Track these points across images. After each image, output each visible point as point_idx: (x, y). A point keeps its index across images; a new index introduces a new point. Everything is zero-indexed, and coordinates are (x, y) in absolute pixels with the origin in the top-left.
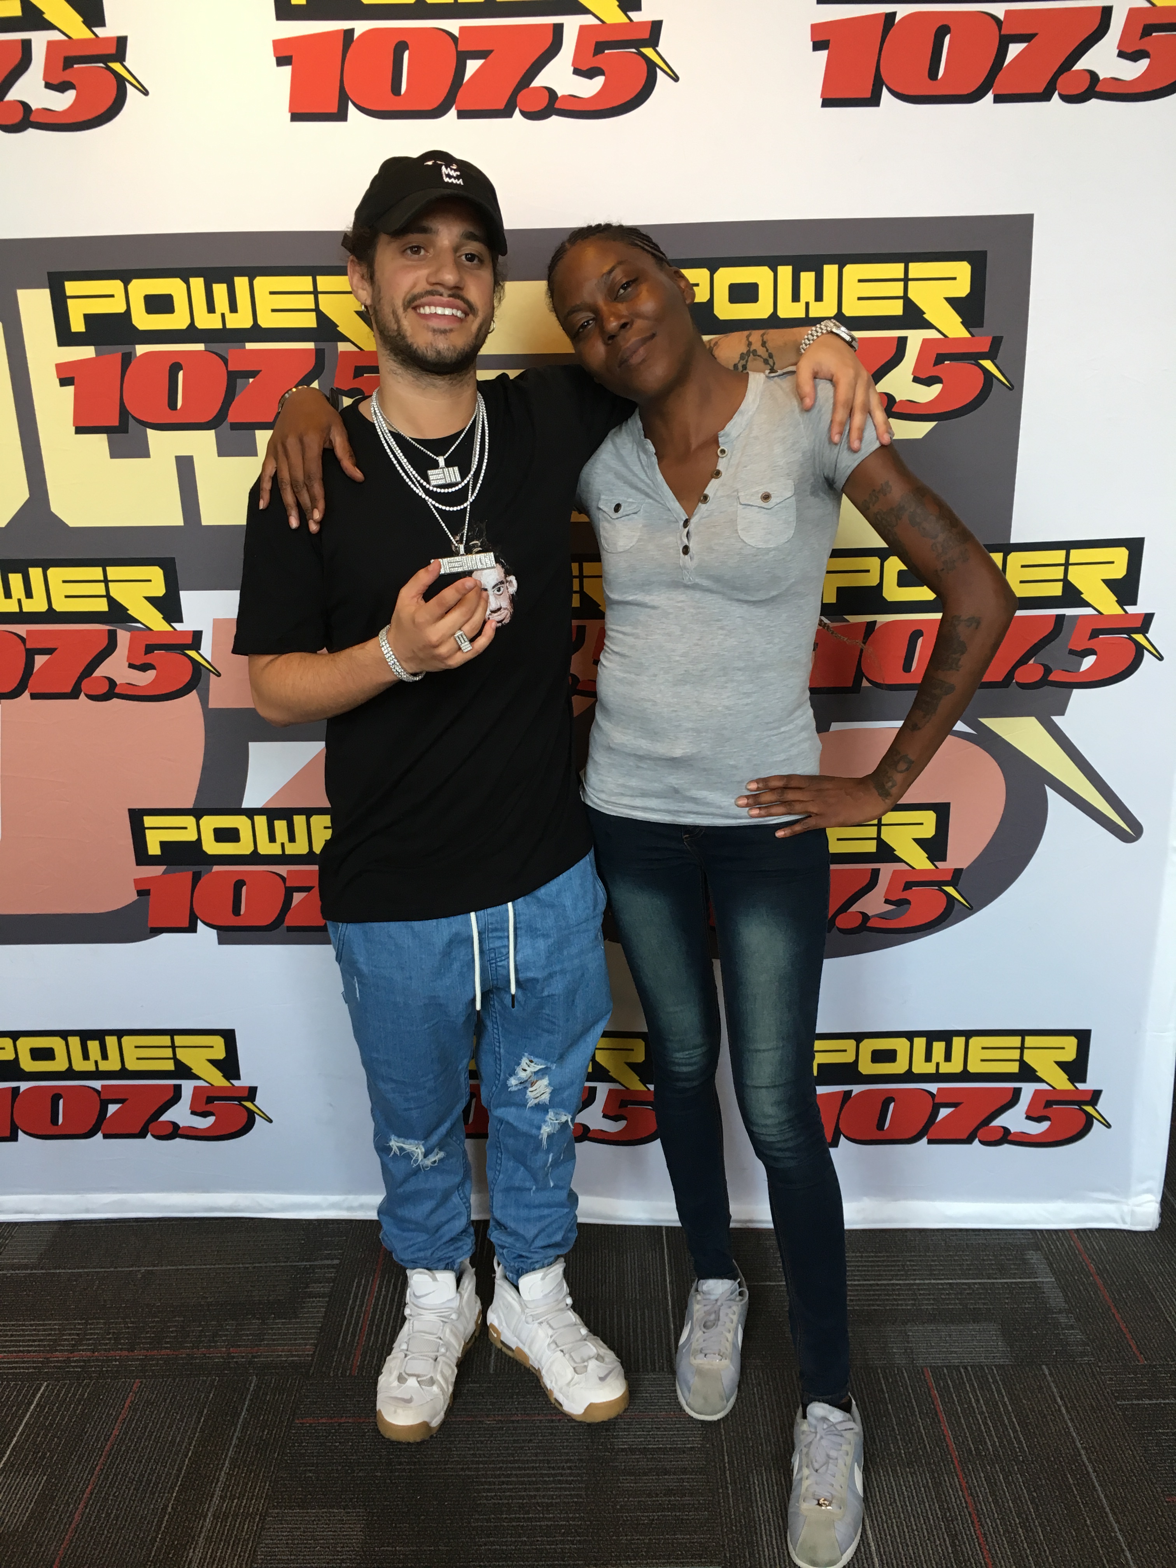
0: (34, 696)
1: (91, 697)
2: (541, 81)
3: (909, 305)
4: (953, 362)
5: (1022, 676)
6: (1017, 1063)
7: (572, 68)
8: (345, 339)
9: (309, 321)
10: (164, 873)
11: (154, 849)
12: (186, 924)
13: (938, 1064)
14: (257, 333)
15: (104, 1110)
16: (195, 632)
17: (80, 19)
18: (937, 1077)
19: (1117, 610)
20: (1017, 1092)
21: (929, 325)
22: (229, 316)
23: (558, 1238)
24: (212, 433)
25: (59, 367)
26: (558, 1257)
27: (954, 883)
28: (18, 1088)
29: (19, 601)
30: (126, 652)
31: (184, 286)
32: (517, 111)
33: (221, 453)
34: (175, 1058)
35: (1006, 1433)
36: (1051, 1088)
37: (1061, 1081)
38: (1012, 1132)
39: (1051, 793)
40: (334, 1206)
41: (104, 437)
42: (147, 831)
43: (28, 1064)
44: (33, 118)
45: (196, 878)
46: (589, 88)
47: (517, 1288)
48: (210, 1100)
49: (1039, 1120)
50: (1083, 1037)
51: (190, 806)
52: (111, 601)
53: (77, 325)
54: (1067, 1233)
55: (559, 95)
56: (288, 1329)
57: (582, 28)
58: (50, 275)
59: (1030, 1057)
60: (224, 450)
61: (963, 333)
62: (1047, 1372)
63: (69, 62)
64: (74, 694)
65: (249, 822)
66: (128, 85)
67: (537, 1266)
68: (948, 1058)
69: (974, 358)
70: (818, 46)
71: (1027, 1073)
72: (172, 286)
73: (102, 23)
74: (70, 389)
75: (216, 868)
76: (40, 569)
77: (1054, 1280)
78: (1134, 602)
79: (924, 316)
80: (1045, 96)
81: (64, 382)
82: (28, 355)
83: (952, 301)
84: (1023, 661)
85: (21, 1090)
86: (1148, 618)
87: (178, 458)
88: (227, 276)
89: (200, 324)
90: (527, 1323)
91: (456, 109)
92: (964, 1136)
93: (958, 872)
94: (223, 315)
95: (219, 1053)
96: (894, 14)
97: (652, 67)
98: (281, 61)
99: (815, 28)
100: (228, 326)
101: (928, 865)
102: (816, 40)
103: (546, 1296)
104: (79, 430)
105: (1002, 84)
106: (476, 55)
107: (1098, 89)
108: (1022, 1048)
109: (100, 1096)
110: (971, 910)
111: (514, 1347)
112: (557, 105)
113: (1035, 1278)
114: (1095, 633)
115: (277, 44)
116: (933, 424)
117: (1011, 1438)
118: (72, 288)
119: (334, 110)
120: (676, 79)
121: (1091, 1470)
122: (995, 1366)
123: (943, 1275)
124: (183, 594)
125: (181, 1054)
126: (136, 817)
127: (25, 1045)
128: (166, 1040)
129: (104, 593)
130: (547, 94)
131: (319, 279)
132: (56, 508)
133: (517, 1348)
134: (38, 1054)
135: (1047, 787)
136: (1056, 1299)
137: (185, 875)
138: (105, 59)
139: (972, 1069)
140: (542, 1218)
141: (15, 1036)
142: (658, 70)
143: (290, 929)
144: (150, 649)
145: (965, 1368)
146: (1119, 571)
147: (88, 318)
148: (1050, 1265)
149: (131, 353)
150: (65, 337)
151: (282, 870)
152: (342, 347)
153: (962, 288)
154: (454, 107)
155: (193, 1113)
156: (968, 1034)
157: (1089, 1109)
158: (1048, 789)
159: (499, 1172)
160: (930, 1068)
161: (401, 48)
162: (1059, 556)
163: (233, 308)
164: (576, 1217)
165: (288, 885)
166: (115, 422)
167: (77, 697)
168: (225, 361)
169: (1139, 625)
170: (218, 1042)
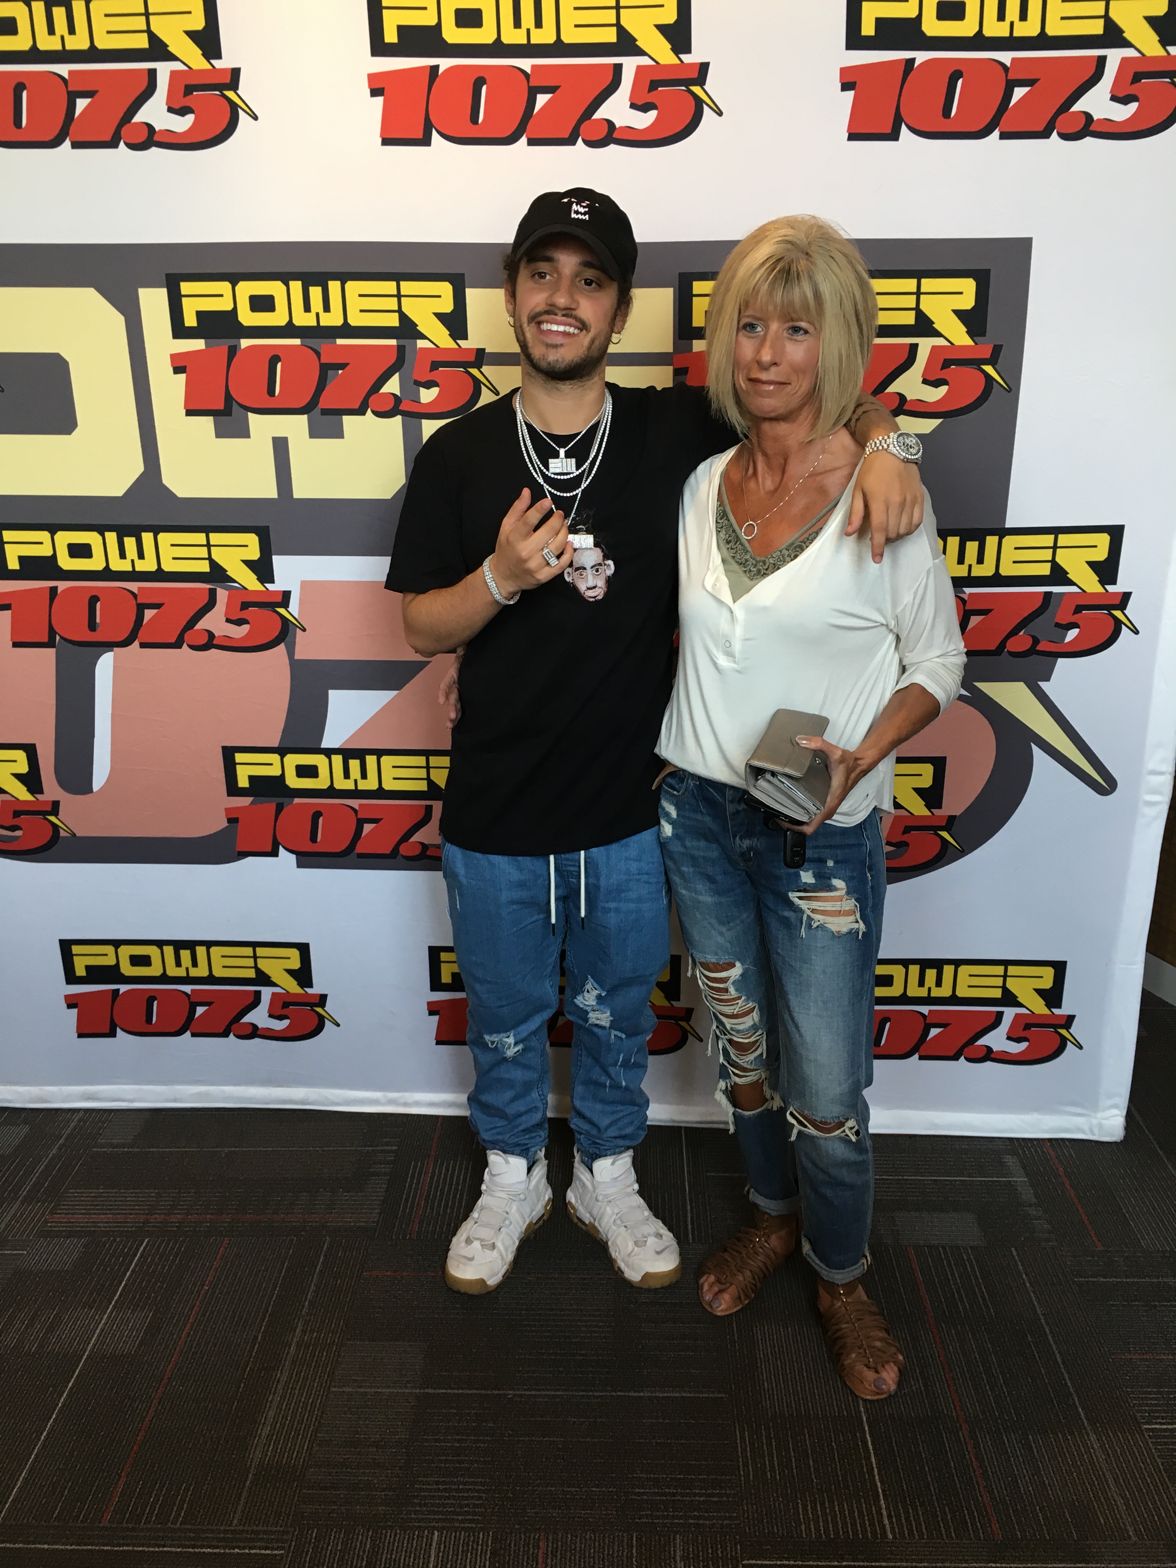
0: (143, 645)
1: (192, 647)
2: (602, 113)
3: (920, 315)
4: (959, 367)
5: (1013, 645)
6: (1000, 990)
7: (629, 103)
8: (424, 337)
9: (393, 321)
10: (252, 803)
11: (243, 782)
12: (269, 849)
13: (930, 989)
14: (347, 330)
15: (193, 1011)
16: (284, 592)
17: (199, 52)
18: (929, 1000)
19: (1099, 589)
20: (1000, 1015)
21: (938, 334)
22: (323, 315)
23: (629, 1131)
24: (304, 418)
25: (173, 357)
26: (628, 1147)
27: (947, 828)
28: (118, 990)
29: (133, 561)
30: (224, 609)
31: (284, 288)
32: (580, 140)
33: (312, 435)
34: (256, 967)
35: (976, 1300)
36: (1028, 1012)
37: (1039, 1007)
38: (994, 1050)
39: (1035, 749)
40: (391, 1102)
41: (211, 418)
42: (238, 766)
43: (127, 970)
44: (156, 138)
45: (280, 808)
46: (644, 120)
47: (591, 1170)
48: (286, 1005)
49: (1018, 1040)
50: (1059, 968)
51: (276, 745)
52: (213, 564)
53: (190, 321)
54: (1041, 1142)
55: (617, 126)
56: (355, 1201)
57: (639, 68)
58: (168, 276)
59: (1011, 984)
60: (314, 433)
61: (968, 341)
62: (1015, 1253)
63: (189, 90)
64: (177, 645)
65: (327, 760)
66: (240, 111)
67: (609, 1153)
68: (939, 983)
69: (977, 363)
70: (845, 87)
71: (1008, 999)
72: (274, 288)
73: (219, 56)
74: (182, 377)
75: (297, 800)
76: (152, 534)
77: (1026, 1179)
78: (1114, 582)
79: (934, 325)
80: (1045, 134)
81: (177, 370)
82: (146, 346)
83: (958, 313)
84: (1014, 632)
85: (121, 992)
86: (1126, 596)
87: (275, 440)
88: (321, 280)
89: (297, 322)
90: (598, 1201)
91: (526, 137)
92: (952, 1054)
93: (952, 819)
94: (317, 314)
95: (296, 964)
96: (913, 60)
97: (699, 104)
98: (375, 93)
99: (844, 71)
100: (322, 324)
101: (926, 812)
102: (844, 81)
104: (190, 413)
105: (1007, 122)
106: (545, 90)
107: (1092, 128)
108: (1005, 976)
109: (189, 999)
110: (963, 852)
111: (587, 1223)
112: (615, 135)
113: (1009, 1177)
114: (1079, 609)
115: (372, 77)
116: (939, 421)
117: (980, 1304)
118: (186, 287)
119: (420, 135)
120: (720, 113)
121: (1048, 1332)
122: (971, 1247)
123: (928, 1172)
124: (275, 558)
125: (262, 965)
126: (229, 754)
127: (126, 952)
128: (249, 951)
129: (207, 556)
130: (606, 125)
132: (167, 480)
133: (590, 1223)
134: (136, 961)
135: (1033, 745)
136: (1027, 1194)
137: (270, 806)
138: (221, 87)
139: (960, 993)
140: (613, 1113)
141: (117, 944)
142: (705, 107)
143: (361, 856)
144: (245, 606)
145: (944, 1248)
146: (1101, 554)
147: (200, 314)
148: (1024, 1168)
149: (235, 346)
150: (179, 331)
151: (355, 803)
152: (421, 344)
153: (968, 302)
154: (524, 136)
155: (271, 1016)
156: (957, 963)
157: (1063, 1032)
158: (1034, 746)
160: (922, 993)
161: (479, 82)
162: (1048, 540)
163: (327, 308)
165: (359, 817)
166: (221, 406)
167: (180, 647)
168: (318, 354)
169: (1117, 602)
170: (295, 954)
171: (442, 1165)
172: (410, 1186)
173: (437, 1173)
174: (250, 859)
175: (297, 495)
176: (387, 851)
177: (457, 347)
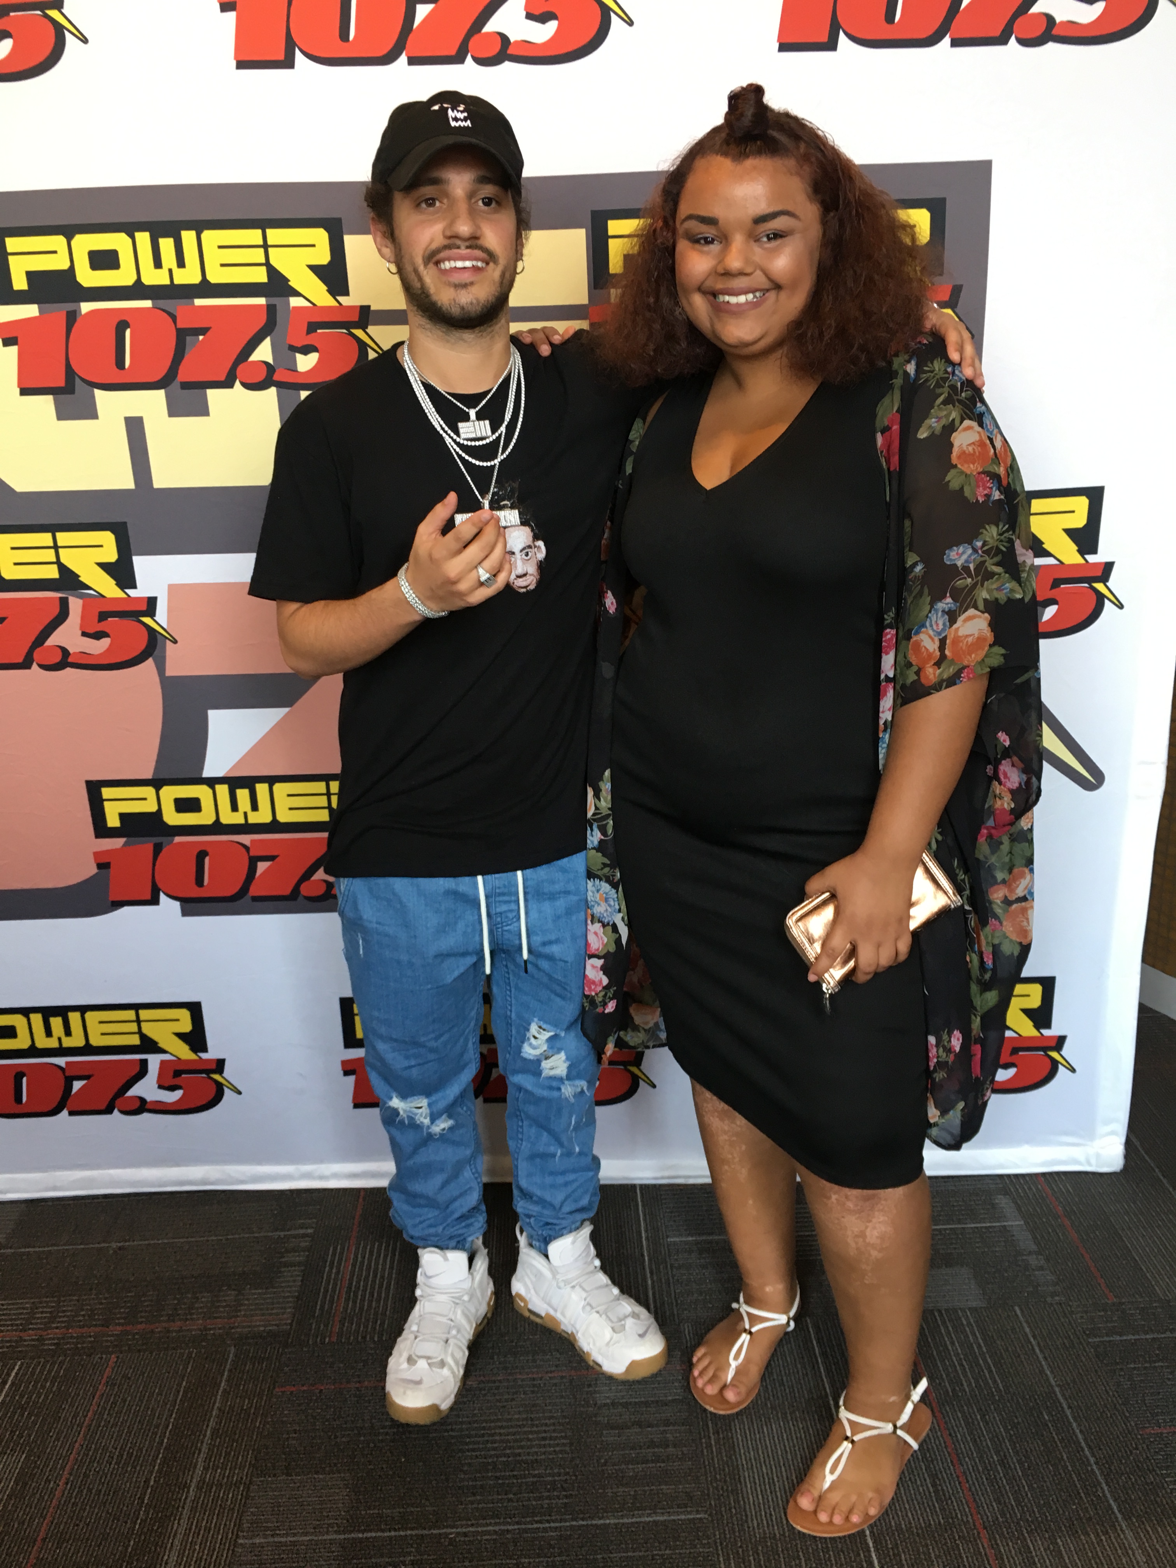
1: (44, 667)
2: (494, 25)
7: (524, 13)
8: (297, 294)
9: (260, 276)
10: (125, 844)
11: (113, 821)
12: (148, 897)
14: (206, 288)
15: (69, 1087)
16: (149, 598)
19: (1077, 559)
22: (177, 272)
23: (585, 1202)
24: (162, 393)
26: (584, 1220)
30: (79, 621)
31: (130, 241)
32: (469, 57)
33: (172, 413)
34: (140, 1032)
35: (982, 1373)
36: (1015, 1035)
37: (1026, 1028)
40: (305, 1176)
41: (50, 398)
42: (105, 803)
45: (158, 849)
46: (542, 33)
47: (547, 1256)
48: (177, 1073)
49: (1005, 1066)
50: (1048, 984)
51: (149, 776)
52: (62, 568)
53: (20, 283)
54: (1034, 1177)
55: (512, 40)
56: (265, 1299)
60: (173, 411)
62: (1018, 1312)
64: (26, 664)
65: (210, 791)
66: (66, 33)
67: (565, 1232)
72: (117, 241)
74: (14, 349)
75: (178, 839)
77: (1022, 1222)
78: (1095, 551)
80: (1002, 40)
81: (7, 342)
86: (1108, 567)
87: (128, 420)
88: (173, 230)
89: (147, 280)
90: (559, 1288)
91: (406, 55)
94: (170, 271)
95: (186, 1026)
97: (606, 12)
98: (226, 7)
100: (176, 282)
103: (576, 1260)
104: (24, 392)
105: (959, 27)
107: (1054, 32)
109: (64, 1073)
111: (543, 1314)
112: (510, 51)
113: (1004, 1221)
114: (1057, 583)
117: (986, 1379)
118: (13, 244)
119: (281, 56)
120: (631, 23)
121: (1065, 1406)
122: (969, 1308)
124: (136, 560)
125: (147, 1029)
126: (94, 789)
128: (130, 1014)
129: (54, 560)
130: (499, 39)
131: (269, 232)
133: (548, 1314)
136: (1026, 1240)
137: (146, 847)
140: (566, 1184)
142: (613, 15)
143: (255, 899)
144: (103, 616)
145: (939, 1311)
146: (1079, 520)
147: (30, 275)
148: (1019, 1208)
149: (75, 311)
151: (245, 839)
152: (295, 302)
153: (921, 236)
154: (404, 53)
155: (161, 1087)
157: (1054, 1054)
159: (522, 1140)
163: (181, 263)
164: (599, 1180)
165: (252, 854)
166: (61, 383)
167: (29, 667)
168: (174, 318)
169: (1099, 574)
170: (184, 1015)
171: (365, 1248)
172: (329, 1276)
173: (359, 1259)
174: (126, 909)
175: (157, 484)
176: (287, 891)
177: (337, 305)
